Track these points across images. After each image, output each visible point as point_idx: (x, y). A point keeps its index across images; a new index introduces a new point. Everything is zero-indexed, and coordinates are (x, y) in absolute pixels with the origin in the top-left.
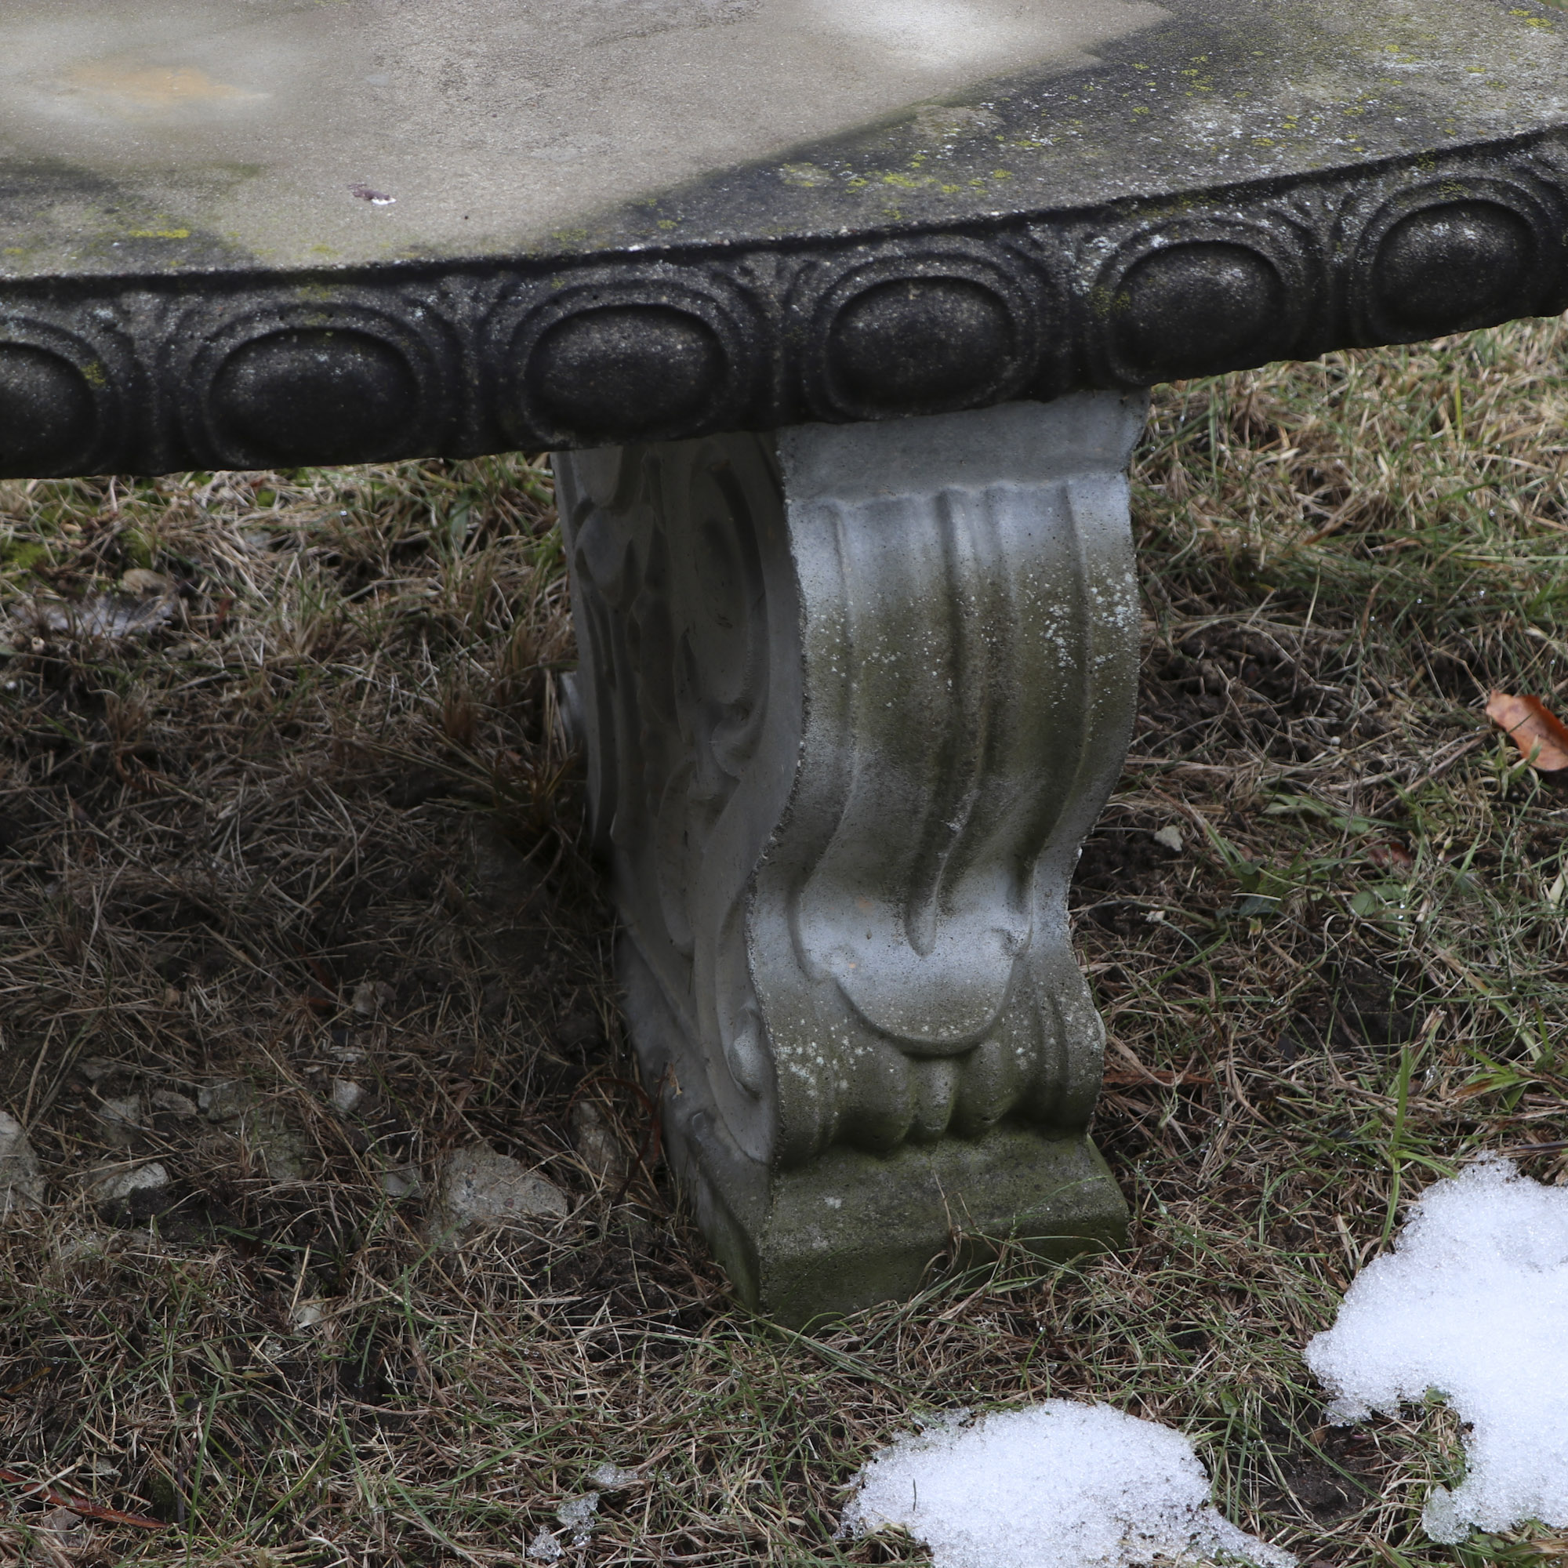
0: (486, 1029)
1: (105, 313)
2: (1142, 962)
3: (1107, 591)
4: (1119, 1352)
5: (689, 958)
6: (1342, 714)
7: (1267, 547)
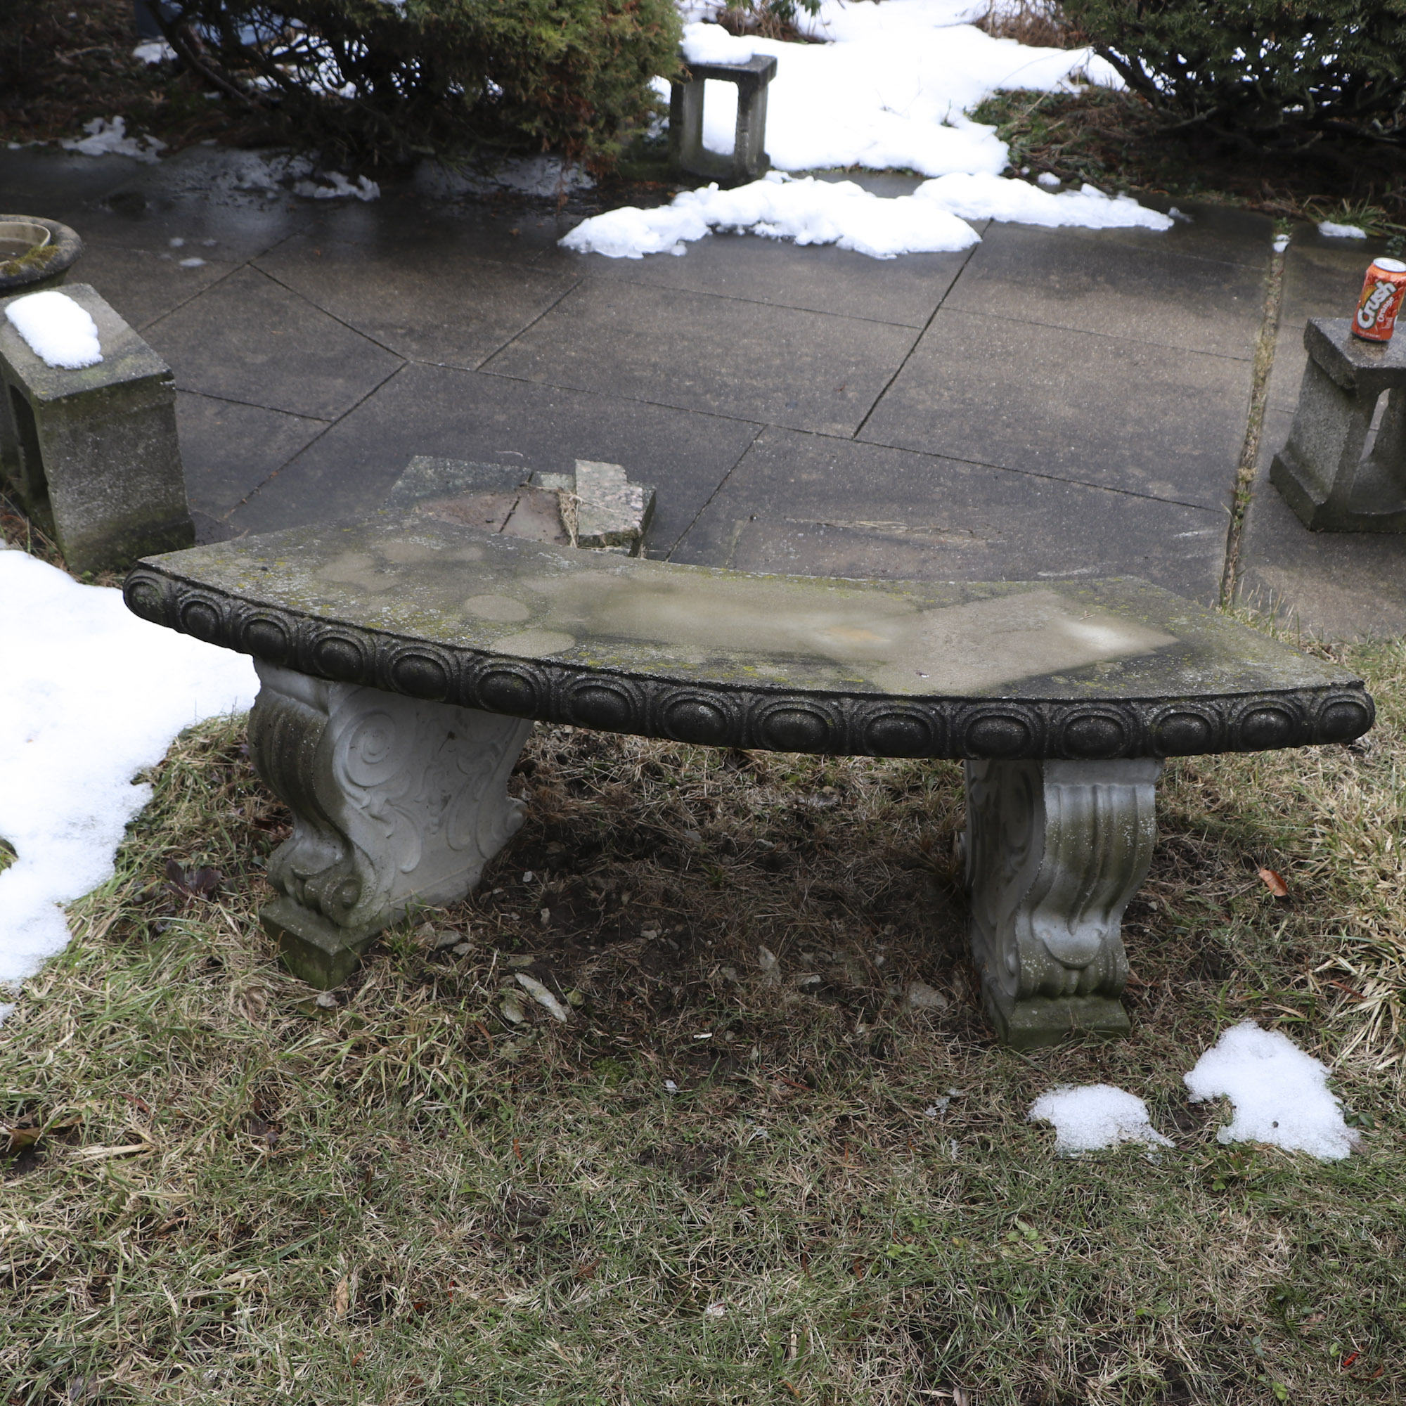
0: (926, 944)
1: (835, 703)
2: (1141, 945)
3: (1145, 823)
4: (1123, 1071)
5: (994, 928)
6: (1212, 871)
7: (1192, 814)
